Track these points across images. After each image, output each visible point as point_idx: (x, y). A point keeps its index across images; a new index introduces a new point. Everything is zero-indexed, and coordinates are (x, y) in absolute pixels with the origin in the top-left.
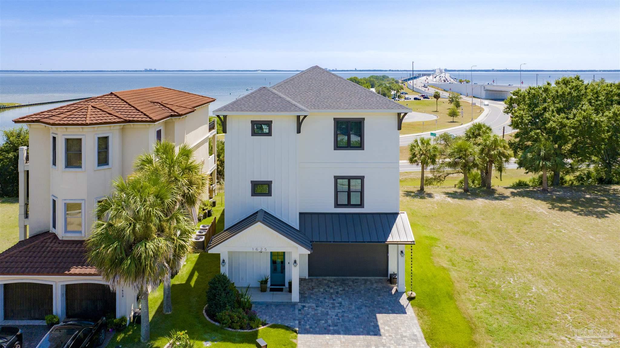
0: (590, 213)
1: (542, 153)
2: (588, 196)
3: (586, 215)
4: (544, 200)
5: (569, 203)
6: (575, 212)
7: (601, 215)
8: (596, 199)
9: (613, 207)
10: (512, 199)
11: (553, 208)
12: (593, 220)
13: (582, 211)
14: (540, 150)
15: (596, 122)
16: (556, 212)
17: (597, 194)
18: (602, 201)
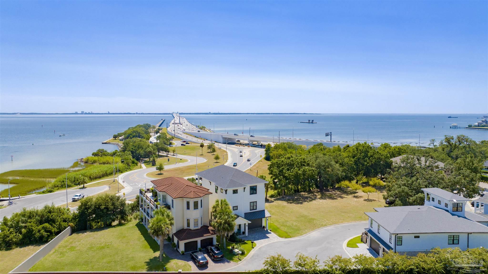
0: (298, 203)
1: (283, 184)
2: (296, 198)
3: (298, 204)
4: (284, 200)
5: (292, 201)
6: (295, 203)
7: (301, 203)
8: (298, 198)
9: (304, 200)
10: (275, 202)
11: (288, 203)
12: (300, 205)
13: (296, 203)
14: (282, 183)
15: (299, 173)
16: (289, 204)
17: (298, 197)
18: (300, 199)
